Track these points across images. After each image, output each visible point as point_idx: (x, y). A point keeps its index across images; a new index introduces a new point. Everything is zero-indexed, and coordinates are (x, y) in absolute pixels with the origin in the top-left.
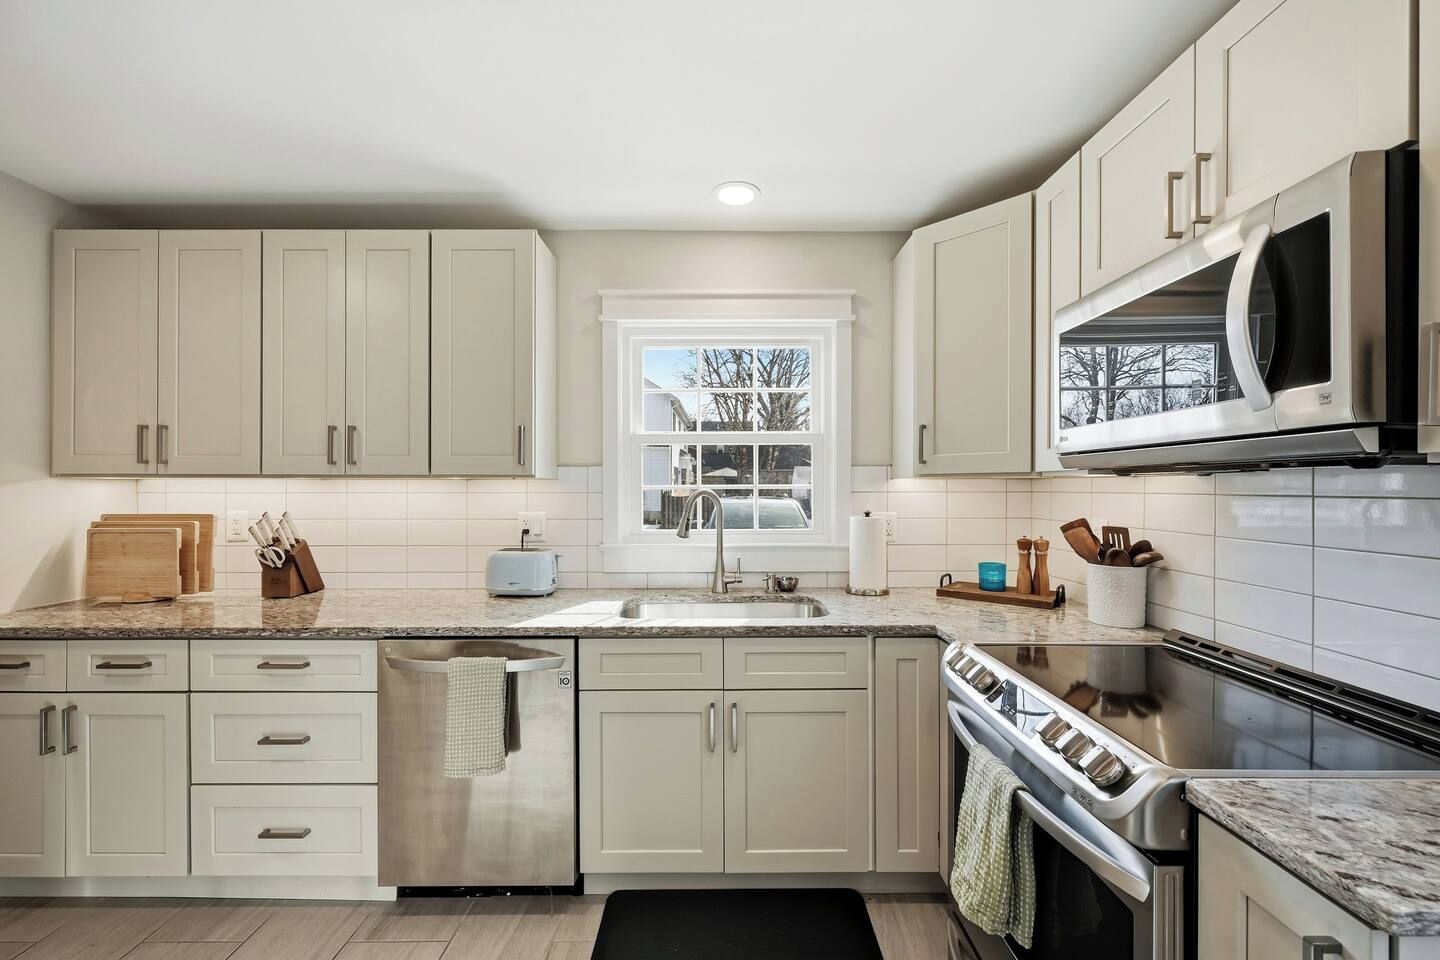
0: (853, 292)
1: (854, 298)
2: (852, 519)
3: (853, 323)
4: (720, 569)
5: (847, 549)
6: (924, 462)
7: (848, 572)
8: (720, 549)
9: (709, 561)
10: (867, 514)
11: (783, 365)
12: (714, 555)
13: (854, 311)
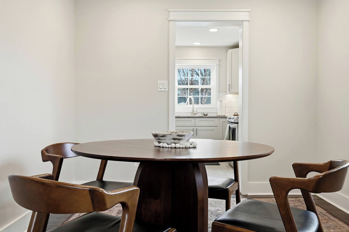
0: (219, 59)
1: (219, 60)
2: (218, 102)
3: (219, 64)
4: (193, 112)
5: (217, 108)
6: (230, 91)
7: (217, 113)
8: (193, 108)
9: (191, 111)
10: (221, 101)
11: (206, 72)
12: (192, 109)
13: (219, 62)
